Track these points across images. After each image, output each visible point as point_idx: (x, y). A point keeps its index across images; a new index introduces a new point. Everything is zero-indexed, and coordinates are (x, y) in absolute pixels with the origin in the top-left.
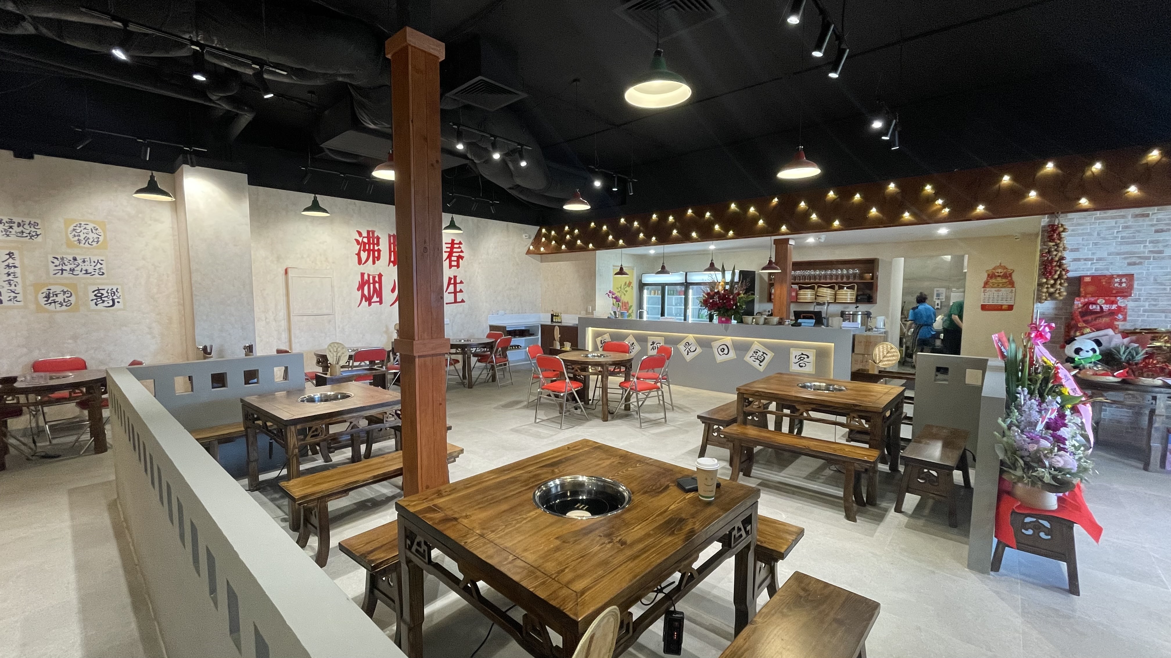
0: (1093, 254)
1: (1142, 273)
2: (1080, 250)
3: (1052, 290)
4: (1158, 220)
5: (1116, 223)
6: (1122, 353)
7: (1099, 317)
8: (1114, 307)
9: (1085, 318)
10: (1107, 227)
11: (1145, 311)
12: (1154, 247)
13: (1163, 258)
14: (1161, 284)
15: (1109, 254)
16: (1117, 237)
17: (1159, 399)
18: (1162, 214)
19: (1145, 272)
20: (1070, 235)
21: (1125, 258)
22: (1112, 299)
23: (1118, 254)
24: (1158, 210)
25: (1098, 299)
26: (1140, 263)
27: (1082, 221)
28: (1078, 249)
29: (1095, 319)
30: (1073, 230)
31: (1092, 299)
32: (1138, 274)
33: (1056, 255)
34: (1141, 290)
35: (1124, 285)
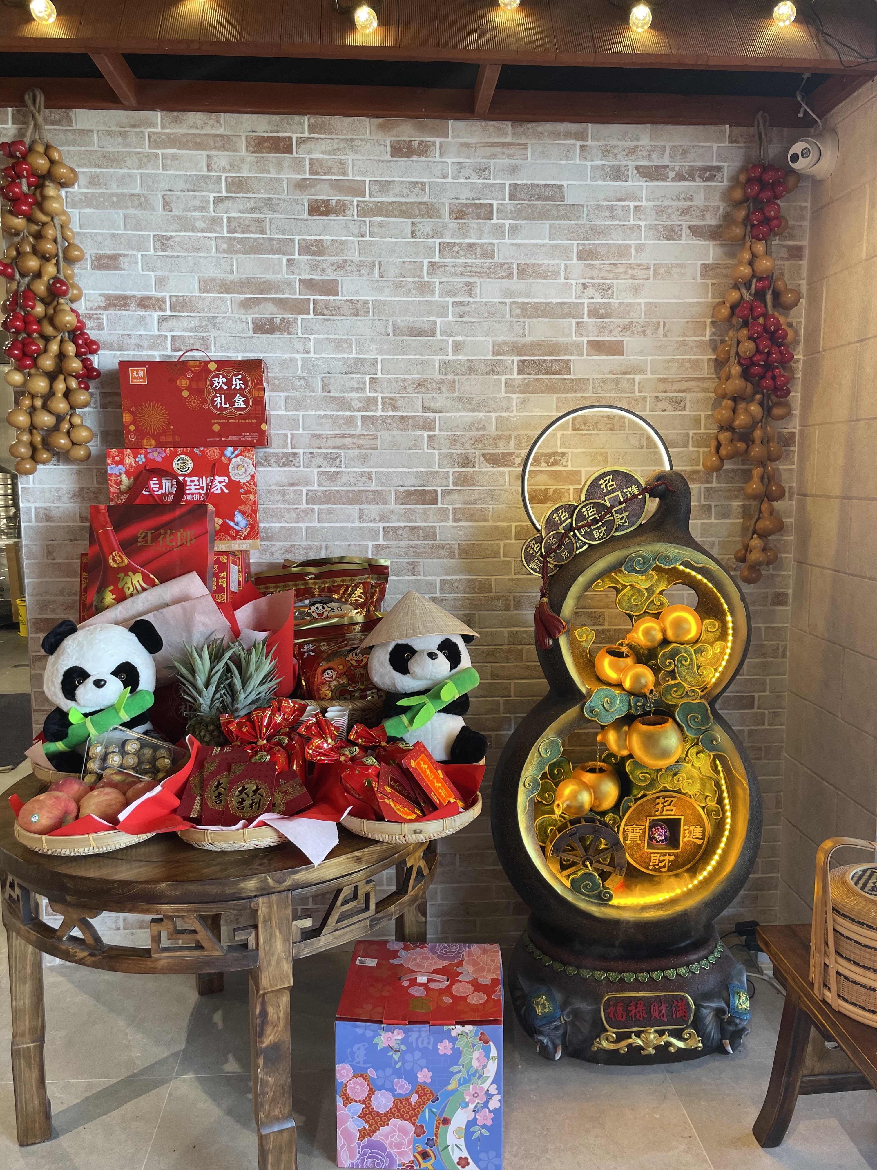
0: (161, 282)
1: (293, 360)
2: (124, 262)
3: (46, 419)
4: (315, 167)
5: (209, 168)
6: (200, 681)
7: (165, 526)
8: (219, 485)
9: (128, 533)
10: (188, 179)
11: (312, 499)
12: (314, 267)
13: (337, 311)
14: (342, 403)
15: (205, 286)
16: (215, 221)
17: (268, 920)
18: (324, 146)
19: (298, 356)
20: (88, 201)
21: (246, 304)
22: (213, 453)
23: (226, 287)
24: (311, 129)
25: (174, 455)
26: (285, 327)
27: (113, 146)
28: (114, 258)
29: (156, 533)
30: (94, 181)
31: (157, 456)
32: (284, 364)
33: (38, 275)
34: (294, 423)
35: (239, 402)
